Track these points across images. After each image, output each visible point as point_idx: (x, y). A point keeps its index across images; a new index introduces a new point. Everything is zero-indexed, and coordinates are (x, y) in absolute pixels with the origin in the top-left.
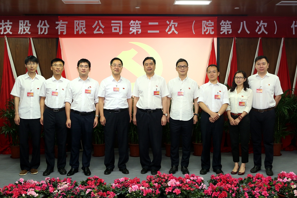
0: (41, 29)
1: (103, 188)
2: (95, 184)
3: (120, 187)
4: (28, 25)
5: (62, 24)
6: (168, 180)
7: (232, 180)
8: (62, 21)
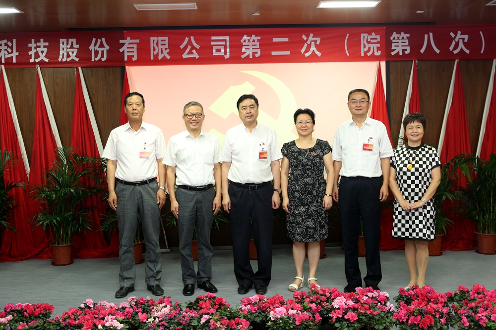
0: (96, 53)
1: (227, 313)
2: (213, 306)
3: (255, 310)
4: (74, 46)
5: (130, 44)
6: (332, 298)
7: (437, 296)
8: (131, 39)
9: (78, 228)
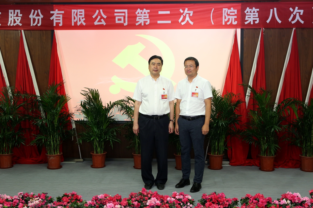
0: (34, 20)
1: (75, 206)
2: (71, 201)
3: (94, 204)
4: (19, 15)
5: (57, 14)
8: (58, 11)
9: (15, 143)
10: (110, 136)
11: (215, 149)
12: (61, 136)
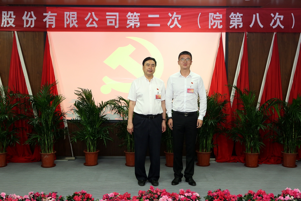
0: (27, 21)
2: (83, 199)
4: (12, 17)
5: (50, 16)
6: (161, 196)
7: (230, 197)
8: (51, 13)
9: (10, 142)
10: (103, 135)
11: (203, 147)
12: (55, 135)
